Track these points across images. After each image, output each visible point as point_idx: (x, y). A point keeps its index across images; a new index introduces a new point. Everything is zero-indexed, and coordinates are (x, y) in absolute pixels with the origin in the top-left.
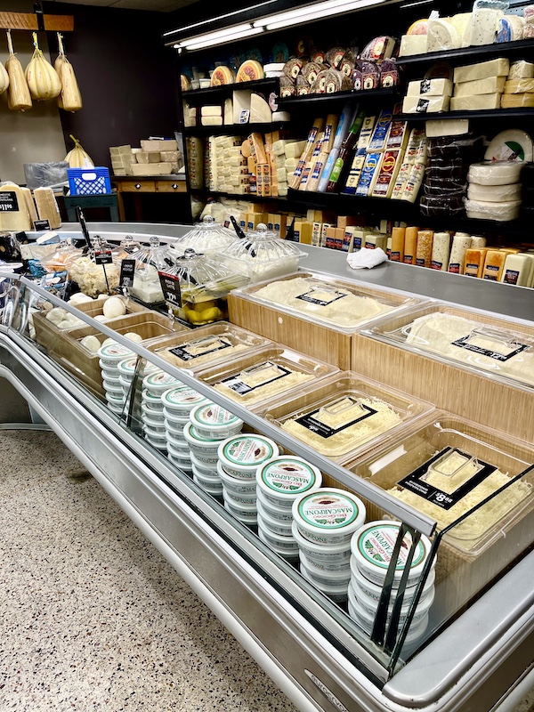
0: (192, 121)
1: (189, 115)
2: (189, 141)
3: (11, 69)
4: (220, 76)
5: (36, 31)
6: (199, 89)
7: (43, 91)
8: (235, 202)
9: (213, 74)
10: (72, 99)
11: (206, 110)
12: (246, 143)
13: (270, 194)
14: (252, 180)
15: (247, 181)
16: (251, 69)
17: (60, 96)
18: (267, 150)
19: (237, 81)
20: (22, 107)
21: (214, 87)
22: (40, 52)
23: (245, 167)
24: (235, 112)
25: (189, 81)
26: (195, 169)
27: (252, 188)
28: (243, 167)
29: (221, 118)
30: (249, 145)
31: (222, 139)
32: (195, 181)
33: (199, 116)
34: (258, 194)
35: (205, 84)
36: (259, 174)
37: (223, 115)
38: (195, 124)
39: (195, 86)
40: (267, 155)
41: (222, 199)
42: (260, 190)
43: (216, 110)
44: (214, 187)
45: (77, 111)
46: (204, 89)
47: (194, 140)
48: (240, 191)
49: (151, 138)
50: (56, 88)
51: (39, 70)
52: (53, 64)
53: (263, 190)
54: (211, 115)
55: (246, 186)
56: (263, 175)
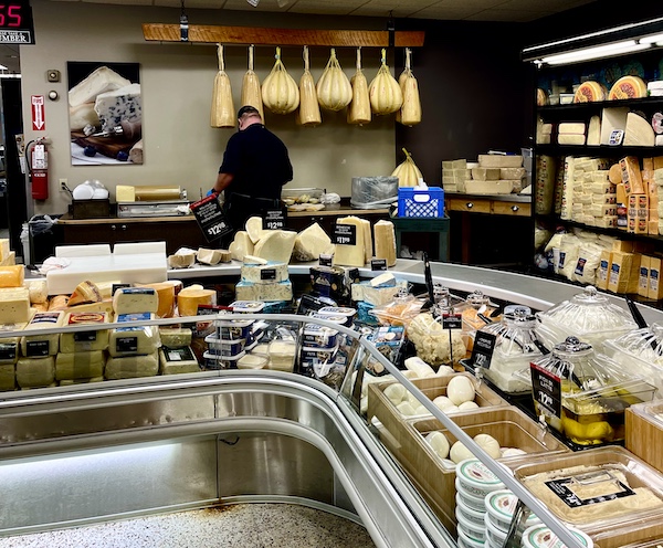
0: (546, 138)
1: (543, 132)
2: (540, 159)
3: (356, 85)
4: (587, 92)
5: (385, 48)
6: (559, 105)
7: (384, 106)
8: (595, 236)
9: (578, 89)
10: (412, 114)
11: (564, 128)
12: (616, 167)
13: (646, 232)
14: (623, 212)
15: (614, 212)
16: (630, 85)
17: (400, 111)
18: (645, 178)
19: (610, 98)
20: (361, 121)
21: (579, 104)
22: (387, 68)
23: (612, 195)
24: (603, 132)
25: (547, 95)
26: (543, 192)
27: (621, 222)
28: (609, 196)
29: (584, 137)
30: (620, 170)
31: (583, 161)
32: (542, 206)
33: (555, 133)
34: (629, 230)
35: (566, 99)
36: (633, 206)
37: (586, 134)
38: (549, 142)
39: (553, 101)
40: (645, 185)
41: (577, 230)
42: (632, 225)
43: (579, 128)
44: (567, 214)
45: (415, 125)
46: (565, 105)
47: (545, 158)
48: (604, 223)
49: (491, 152)
50: (397, 103)
51: (383, 86)
52: (397, 79)
53: (636, 226)
54: (570, 133)
55: (611, 218)
56: (637, 208)
